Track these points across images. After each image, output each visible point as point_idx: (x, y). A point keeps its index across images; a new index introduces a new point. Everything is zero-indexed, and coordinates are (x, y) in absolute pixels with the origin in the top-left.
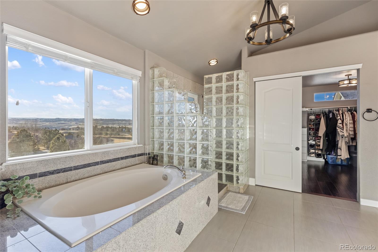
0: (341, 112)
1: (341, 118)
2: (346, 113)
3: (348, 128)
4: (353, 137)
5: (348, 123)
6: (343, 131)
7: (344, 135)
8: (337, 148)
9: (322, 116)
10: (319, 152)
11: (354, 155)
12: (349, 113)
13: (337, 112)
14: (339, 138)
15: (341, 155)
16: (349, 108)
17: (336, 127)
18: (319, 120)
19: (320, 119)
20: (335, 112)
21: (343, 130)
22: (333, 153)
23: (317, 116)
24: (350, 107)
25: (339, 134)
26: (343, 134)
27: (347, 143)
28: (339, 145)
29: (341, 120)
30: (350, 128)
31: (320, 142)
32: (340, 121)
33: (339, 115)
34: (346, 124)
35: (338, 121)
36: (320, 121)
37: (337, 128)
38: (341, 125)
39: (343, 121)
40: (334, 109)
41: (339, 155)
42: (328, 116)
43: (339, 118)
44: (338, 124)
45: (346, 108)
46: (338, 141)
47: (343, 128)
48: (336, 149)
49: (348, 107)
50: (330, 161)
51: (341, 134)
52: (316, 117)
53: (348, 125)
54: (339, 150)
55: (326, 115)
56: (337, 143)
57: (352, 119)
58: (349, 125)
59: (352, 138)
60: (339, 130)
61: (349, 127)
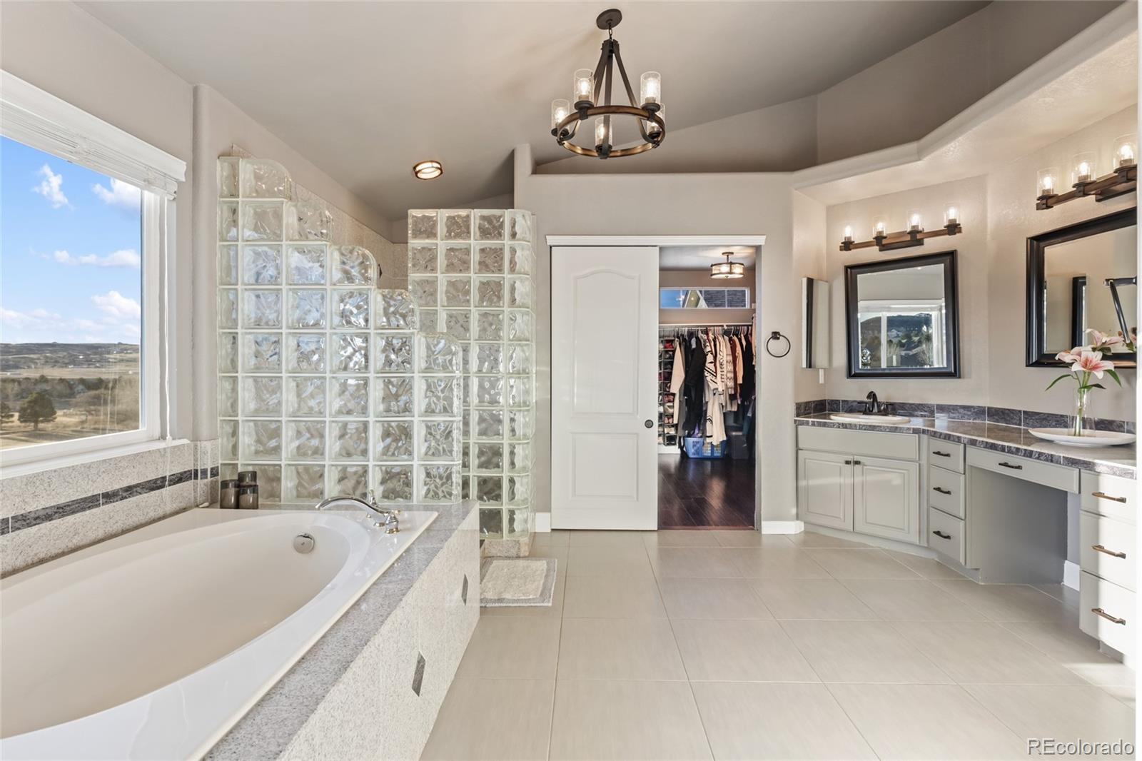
0: (711, 336)
1: (712, 351)
2: (720, 338)
3: (725, 373)
4: (733, 393)
5: (725, 363)
6: (715, 381)
7: (717, 389)
8: (706, 420)
9: (678, 343)
10: (671, 433)
11: (734, 434)
12: (726, 338)
13: (705, 337)
14: (708, 397)
15: (711, 436)
16: (726, 328)
17: (703, 373)
18: (671, 353)
19: (674, 352)
20: (700, 335)
21: (716, 376)
22: (697, 431)
23: (668, 345)
24: (727, 326)
25: (708, 386)
26: (716, 386)
27: (723, 406)
28: (709, 413)
29: (712, 354)
30: (727, 372)
31: (673, 407)
32: (710, 358)
33: (708, 344)
34: (721, 364)
35: (708, 357)
36: (673, 357)
37: (706, 374)
38: (711, 366)
39: (715, 357)
40: (700, 328)
41: (708, 435)
42: (688, 344)
43: (708, 349)
44: (707, 365)
45: (720, 328)
46: (707, 403)
47: (716, 372)
48: (702, 421)
49: (722, 326)
50: (691, 453)
51: (712, 386)
52: (665, 347)
53: (725, 366)
54: (708, 423)
55: (685, 341)
56: (704, 409)
57: (730, 353)
58: (727, 366)
59: (730, 395)
60: (709, 377)
61: (725, 370)
